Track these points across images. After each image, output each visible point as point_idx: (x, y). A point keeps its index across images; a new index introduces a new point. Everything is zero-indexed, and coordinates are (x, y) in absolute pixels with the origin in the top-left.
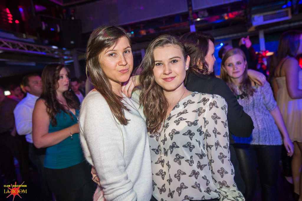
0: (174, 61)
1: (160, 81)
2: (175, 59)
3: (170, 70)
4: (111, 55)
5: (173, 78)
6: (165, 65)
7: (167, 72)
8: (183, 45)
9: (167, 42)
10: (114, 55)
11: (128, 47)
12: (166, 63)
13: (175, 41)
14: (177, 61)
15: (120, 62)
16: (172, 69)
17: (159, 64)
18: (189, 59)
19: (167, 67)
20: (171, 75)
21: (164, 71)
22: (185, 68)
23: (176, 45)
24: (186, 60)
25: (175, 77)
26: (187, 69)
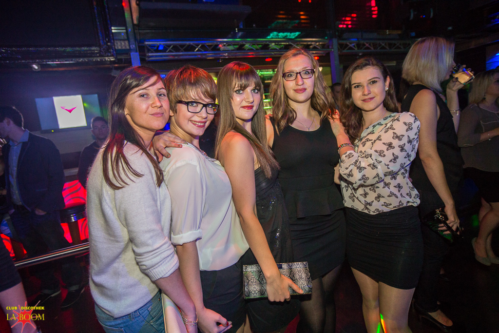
0: (374, 82)
1: (359, 103)
2: (374, 80)
3: (369, 91)
4: (143, 96)
5: (372, 99)
6: (363, 87)
7: (366, 93)
8: (383, 65)
9: (366, 65)
10: (145, 96)
11: (163, 88)
12: (365, 85)
13: (375, 62)
14: (376, 82)
15: (153, 103)
16: (371, 90)
17: (358, 86)
18: (388, 79)
19: (366, 88)
20: (370, 96)
21: (363, 92)
22: (384, 89)
23: (375, 67)
24: (386, 80)
25: (374, 98)
26: (387, 89)
